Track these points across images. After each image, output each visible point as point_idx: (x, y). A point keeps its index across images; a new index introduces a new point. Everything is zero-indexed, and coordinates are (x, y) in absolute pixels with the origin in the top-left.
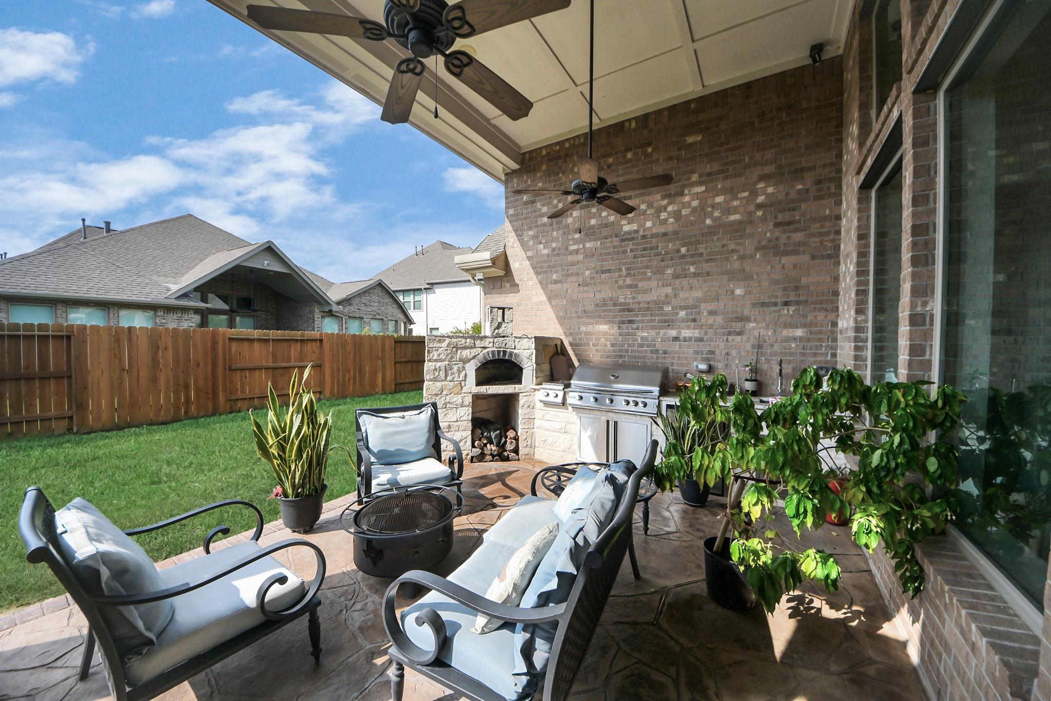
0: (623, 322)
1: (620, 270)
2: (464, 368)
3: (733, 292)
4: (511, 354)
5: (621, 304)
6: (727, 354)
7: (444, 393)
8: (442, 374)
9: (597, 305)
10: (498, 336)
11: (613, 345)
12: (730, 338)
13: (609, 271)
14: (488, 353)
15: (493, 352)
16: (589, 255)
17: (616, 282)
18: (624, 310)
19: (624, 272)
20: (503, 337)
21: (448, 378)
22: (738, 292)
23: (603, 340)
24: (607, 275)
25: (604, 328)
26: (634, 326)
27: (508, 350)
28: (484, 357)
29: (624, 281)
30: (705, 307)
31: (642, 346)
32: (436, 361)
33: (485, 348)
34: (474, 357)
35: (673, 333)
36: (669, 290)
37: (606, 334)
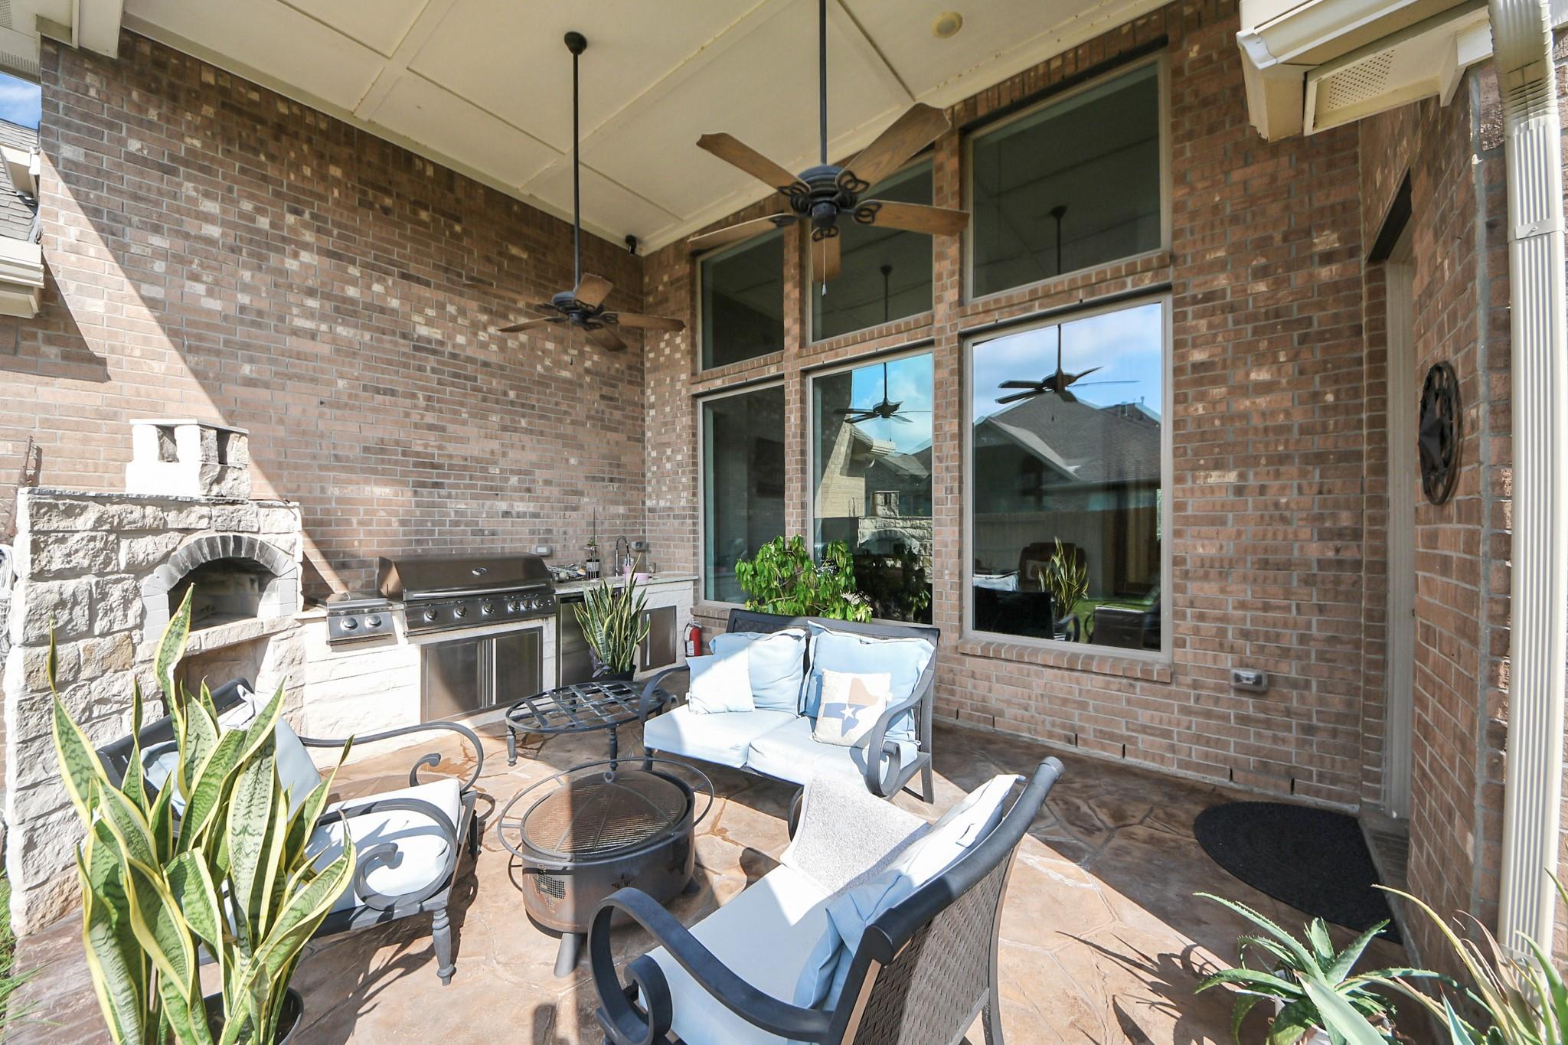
0: (423, 485)
1: (414, 396)
2: (137, 591)
3: (567, 460)
4: (252, 544)
5: (418, 454)
6: (565, 533)
7: (86, 673)
8: (80, 615)
9: (366, 449)
10: (221, 501)
11: (403, 523)
12: (568, 513)
13: (393, 393)
14: (198, 542)
15: (211, 542)
16: (347, 351)
17: (407, 415)
18: (423, 465)
19: (422, 402)
20: (234, 503)
21: (99, 626)
22: (573, 461)
23: (382, 513)
24: (387, 398)
25: (381, 492)
26: (443, 492)
27: (245, 535)
28: (190, 554)
29: (422, 417)
30: (540, 475)
31: (456, 524)
32: (60, 575)
33: (187, 531)
34: (165, 558)
35: (503, 506)
36: (495, 445)
37: (386, 502)
